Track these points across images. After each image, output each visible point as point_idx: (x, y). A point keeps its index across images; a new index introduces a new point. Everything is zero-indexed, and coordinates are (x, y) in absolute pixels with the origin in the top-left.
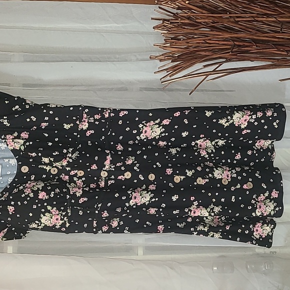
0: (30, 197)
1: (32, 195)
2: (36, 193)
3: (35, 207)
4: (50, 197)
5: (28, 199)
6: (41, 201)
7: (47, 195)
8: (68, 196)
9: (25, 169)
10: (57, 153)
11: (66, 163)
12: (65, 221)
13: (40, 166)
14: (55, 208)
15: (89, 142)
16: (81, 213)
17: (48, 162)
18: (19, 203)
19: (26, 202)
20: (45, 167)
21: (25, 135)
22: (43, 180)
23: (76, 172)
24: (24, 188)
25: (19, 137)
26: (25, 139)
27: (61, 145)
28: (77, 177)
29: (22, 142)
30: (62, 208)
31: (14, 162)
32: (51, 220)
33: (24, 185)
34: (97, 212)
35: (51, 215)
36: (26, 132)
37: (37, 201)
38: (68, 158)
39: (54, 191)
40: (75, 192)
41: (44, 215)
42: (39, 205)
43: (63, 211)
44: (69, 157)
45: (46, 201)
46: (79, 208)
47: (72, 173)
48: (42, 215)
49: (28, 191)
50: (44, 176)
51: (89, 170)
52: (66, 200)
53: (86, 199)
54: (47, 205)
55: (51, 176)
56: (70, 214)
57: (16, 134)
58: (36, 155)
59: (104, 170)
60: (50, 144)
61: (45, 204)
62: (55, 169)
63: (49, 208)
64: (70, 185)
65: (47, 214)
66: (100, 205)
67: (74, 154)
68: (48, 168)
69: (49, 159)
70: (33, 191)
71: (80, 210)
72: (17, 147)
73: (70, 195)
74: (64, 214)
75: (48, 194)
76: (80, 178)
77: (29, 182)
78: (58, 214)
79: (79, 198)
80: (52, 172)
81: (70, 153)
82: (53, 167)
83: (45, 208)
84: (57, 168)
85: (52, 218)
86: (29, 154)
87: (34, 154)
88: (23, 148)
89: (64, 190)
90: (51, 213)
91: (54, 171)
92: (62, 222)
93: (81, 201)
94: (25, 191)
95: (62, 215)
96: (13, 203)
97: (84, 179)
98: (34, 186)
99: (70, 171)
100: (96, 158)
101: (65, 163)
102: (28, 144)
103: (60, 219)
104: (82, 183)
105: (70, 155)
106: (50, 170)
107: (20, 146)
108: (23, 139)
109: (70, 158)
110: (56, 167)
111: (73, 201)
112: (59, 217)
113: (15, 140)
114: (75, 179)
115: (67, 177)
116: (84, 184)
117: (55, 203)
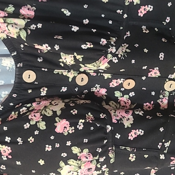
0: (39, 129)
1: (42, 126)
2: (50, 121)
3: (49, 148)
4: (76, 129)
5: (36, 133)
6: (61, 138)
7: (71, 126)
8: (109, 128)
9: (30, 76)
10: (89, 45)
11: (106, 65)
12: (103, 172)
13: (56, 71)
14: (86, 151)
15: (144, 27)
16: (132, 158)
17: (72, 63)
18: (19, 140)
19: (31, 140)
20: (65, 73)
21: (27, 11)
22: (63, 97)
23: (120, 81)
24: (29, 111)
25: (16, 15)
26: (29, 18)
27: (94, 31)
28: (121, 91)
29: (22, 23)
30: (100, 150)
31: (9, 63)
32: (79, 171)
33: (28, 105)
34: (162, 157)
35: (79, 162)
36: (29, 6)
37: (52, 138)
38: (110, 56)
39: (84, 118)
40: (121, 119)
41: (66, 164)
42: (57, 145)
43: (101, 155)
44: (111, 53)
45: (70, 137)
46: (129, 149)
47: (114, 84)
48: (62, 164)
49: (35, 118)
50: (64, 89)
51: (144, 78)
52: (106, 136)
53: (140, 132)
54: (71, 146)
55: (76, 89)
56: (112, 161)
57: (11, 9)
58: (49, 48)
59: (170, 79)
60: (75, 29)
61: (69, 143)
62: (84, 76)
63: (76, 150)
64: (107, 104)
65: (71, 162)
66: (167, 145)
67: (120, 48)
68: (71, 75)
69: (75, 57)
70: (45, 118)
71: (132, 152)
72: (13, 33)
73: (112, 124)
74: (102, 160)
75: (74, 124)
76: (126, 92)
77: (37, 100)
78: (91, 161)
79: (129, 130)
80: (79, 82)
81: (112, 46)
82: (80, 73)
83: (68, 150)
84: (87, 74)
85: (80, 168)
86: (37, 46)
87: (45, 48)
88: (23, 35)
89: (102, 116)
90: (80, 160)
91: (82, 80)
92: (98, 172)
93: (132, 135)
94: (30, 117)
95: (98, 161)
96: (8, 139)
97: (132, 94)
98: (45, 107)
99: (110, 80)
100: (162, 56)
101: (103, 65)
102: (33, 27)
103: (94, 168)
104: (130, 101)
105: (114, 50)
106: (74, 78)
107: (18, 30)
108: (24, 19)
109: (114, 55)
110: (85, 72)
111: (118, 136)
112: (93, 166)
113: (9, 20)
114: (118, 94)
115: (103, 91)
116: (132, 103)
117: (86, 141)
